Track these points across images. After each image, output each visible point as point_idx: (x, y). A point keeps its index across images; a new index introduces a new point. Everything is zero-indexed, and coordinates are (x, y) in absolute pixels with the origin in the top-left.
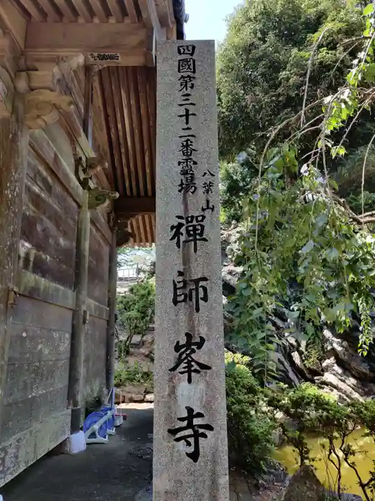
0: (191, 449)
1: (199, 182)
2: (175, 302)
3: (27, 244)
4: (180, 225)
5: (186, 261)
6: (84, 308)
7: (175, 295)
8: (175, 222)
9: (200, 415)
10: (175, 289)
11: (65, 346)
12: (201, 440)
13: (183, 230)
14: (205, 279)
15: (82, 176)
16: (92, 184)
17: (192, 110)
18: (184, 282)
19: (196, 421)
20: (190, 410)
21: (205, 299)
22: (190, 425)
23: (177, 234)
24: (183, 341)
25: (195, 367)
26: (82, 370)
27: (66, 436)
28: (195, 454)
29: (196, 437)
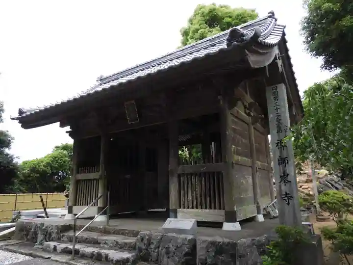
0: (287, 202)
1: (283, 129)
2: (279, 165)
3: (233, 146)
5: (281, 152)
6: (256, 166)
7: (279, 163)
8: (277, 142)
9: (288, 194)
10: (279, 161)
11: (250, 180)
12: (290, 200)
13: (279, 144)
14: (287, 157)
15: (248, 111)
17: (278, 107)
18: (281, 159)
20: (286, 193)
21: (288, 163)
22: (286, 197)
23: (277, 145)
24: (282, 175)
25: (286, 181)
26: (258, 191)
27: (256, 214)
28: (288, 204)
29: (288, 199)
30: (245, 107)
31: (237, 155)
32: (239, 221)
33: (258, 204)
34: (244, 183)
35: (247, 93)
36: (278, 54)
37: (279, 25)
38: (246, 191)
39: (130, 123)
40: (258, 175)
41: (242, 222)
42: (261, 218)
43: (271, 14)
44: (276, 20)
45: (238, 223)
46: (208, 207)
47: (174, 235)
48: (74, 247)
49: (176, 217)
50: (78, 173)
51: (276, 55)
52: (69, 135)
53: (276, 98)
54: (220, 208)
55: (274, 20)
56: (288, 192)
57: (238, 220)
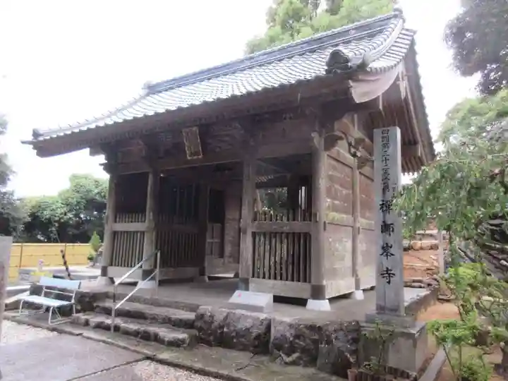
0: (387, 280)
2: (382, 232)
3: (329, 200)
4: (383, 204)
5: (384, 217)
6: (359, 225)
7: (382, 230)
8: (381, 203)
9: (391, 270)
10: (382, 227)
12: (391, 278)
13: (384, 206)
14: (392, 224)
15: (353, 151)
16: (359, 154)
17: (387, 157)
18: (385, 225)
19: (389, 272)
20: (387, 268)
21: (393, 231)
22: (387, 273)
23: (382, 208)
24: (385, 245)
25: (389, 254)
27: (353, 290)
28: (389, 282)
29: (389, 277)
30: (350, 144)
31: (333, 211)
32: (329, 299)
33: (357, 276)
34: (340, 248)
35: (354, 126)
36: (402, 73)
37: (407, 30)
38: (343, 259)
39: (189, 158)
40: (360, 237)
41: (332, 300)
42: (359, 295)
43: (397, 13)
44: (404, 21)
45: (327, 301)
46: (290, 277)
47: (243, 312)
48: (113, 321)
49: (247, 289)
50: (116, 222)
51: (398, 75)
52: (105, 169)
53: (386, 145)
54: (305, 281)
55: (401, 20)
56: (390, 268)
57: (327, 297)
